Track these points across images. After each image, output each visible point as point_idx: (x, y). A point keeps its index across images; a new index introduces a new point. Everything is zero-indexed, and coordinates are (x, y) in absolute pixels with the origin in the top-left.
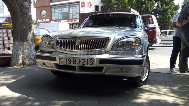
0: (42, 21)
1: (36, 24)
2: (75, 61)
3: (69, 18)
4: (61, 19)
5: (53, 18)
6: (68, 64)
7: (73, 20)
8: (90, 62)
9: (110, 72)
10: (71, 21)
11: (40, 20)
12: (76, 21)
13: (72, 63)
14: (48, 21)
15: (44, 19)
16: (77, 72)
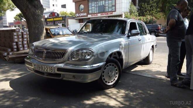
0: (81, 15)
1: (75, 18)
2: (42, 68)
3: (105, 11)
4: (98, 12)
5: (90, 12)
6: (38, 70)
7: (109, 13)
8: (51, 69)
9: (66, 78)
10: (107, 14)
11: (79, 14)
12: (111, 14)
13: (40, 69)
14: (86, 15)
15: (82, 13)
16: (45, 76)
